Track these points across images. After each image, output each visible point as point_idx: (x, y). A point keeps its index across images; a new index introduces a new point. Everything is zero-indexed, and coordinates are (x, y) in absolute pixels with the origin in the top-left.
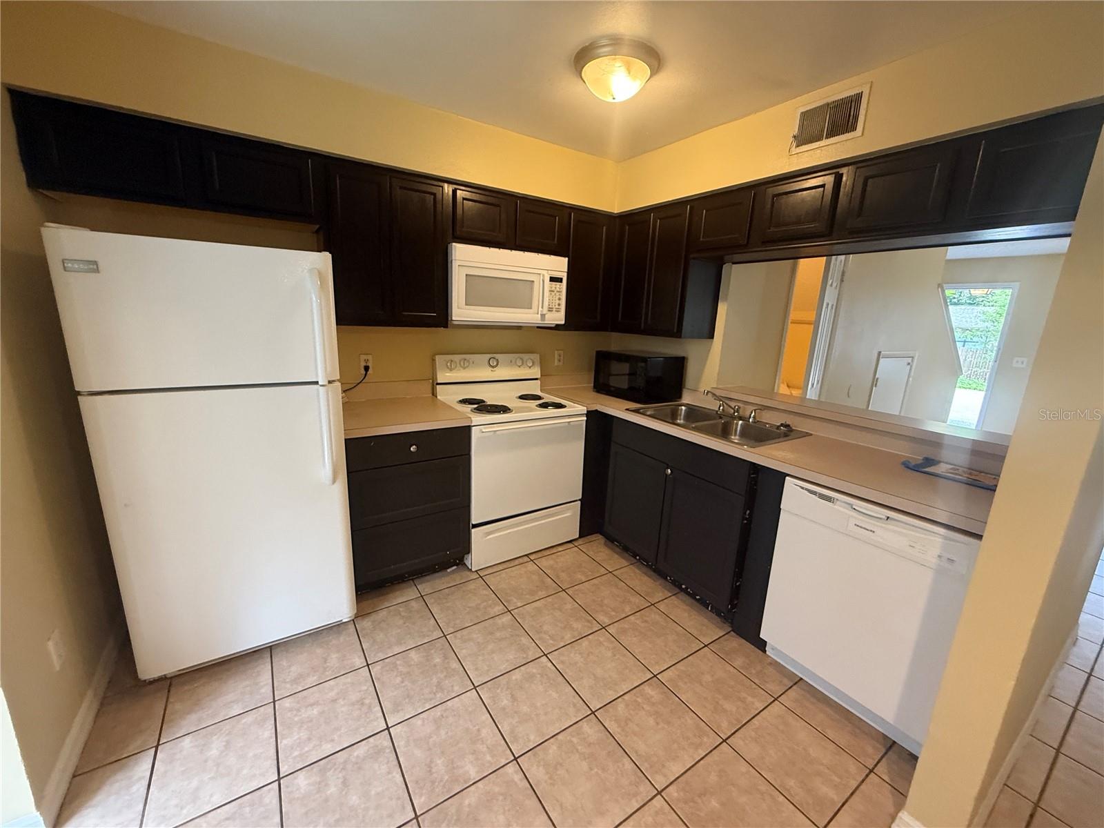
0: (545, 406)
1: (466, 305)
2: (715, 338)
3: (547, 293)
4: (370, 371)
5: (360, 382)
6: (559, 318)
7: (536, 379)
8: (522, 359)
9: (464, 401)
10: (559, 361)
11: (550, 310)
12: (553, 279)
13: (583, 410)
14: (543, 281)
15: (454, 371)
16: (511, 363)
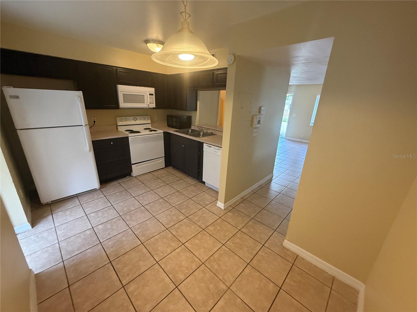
0: (151, 131)
1: (124, 102)
2: (197, 110)
3: (149, 99)
4: (96, 123)
5: (93, 126)
6: (154, 105)
7: (150, 124)
8: (144, 118)
9: (127, 131)
10: (157, 118)
11: (150, 103)
12: (150, 94)
13: (162, 131)
14: (147, 95)
15: (123, 122)
16: (141, 119)
